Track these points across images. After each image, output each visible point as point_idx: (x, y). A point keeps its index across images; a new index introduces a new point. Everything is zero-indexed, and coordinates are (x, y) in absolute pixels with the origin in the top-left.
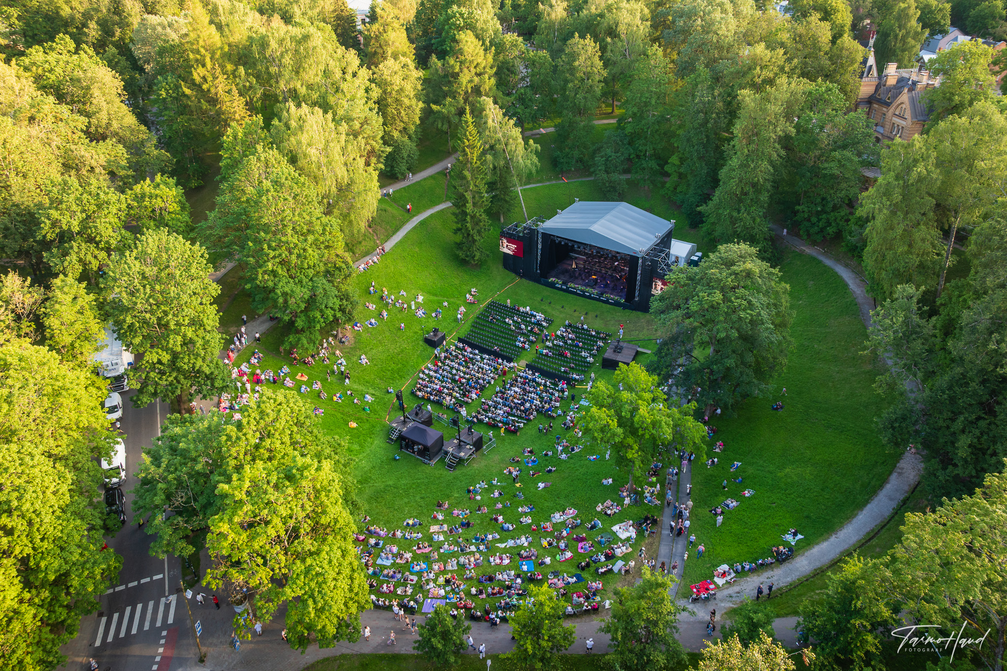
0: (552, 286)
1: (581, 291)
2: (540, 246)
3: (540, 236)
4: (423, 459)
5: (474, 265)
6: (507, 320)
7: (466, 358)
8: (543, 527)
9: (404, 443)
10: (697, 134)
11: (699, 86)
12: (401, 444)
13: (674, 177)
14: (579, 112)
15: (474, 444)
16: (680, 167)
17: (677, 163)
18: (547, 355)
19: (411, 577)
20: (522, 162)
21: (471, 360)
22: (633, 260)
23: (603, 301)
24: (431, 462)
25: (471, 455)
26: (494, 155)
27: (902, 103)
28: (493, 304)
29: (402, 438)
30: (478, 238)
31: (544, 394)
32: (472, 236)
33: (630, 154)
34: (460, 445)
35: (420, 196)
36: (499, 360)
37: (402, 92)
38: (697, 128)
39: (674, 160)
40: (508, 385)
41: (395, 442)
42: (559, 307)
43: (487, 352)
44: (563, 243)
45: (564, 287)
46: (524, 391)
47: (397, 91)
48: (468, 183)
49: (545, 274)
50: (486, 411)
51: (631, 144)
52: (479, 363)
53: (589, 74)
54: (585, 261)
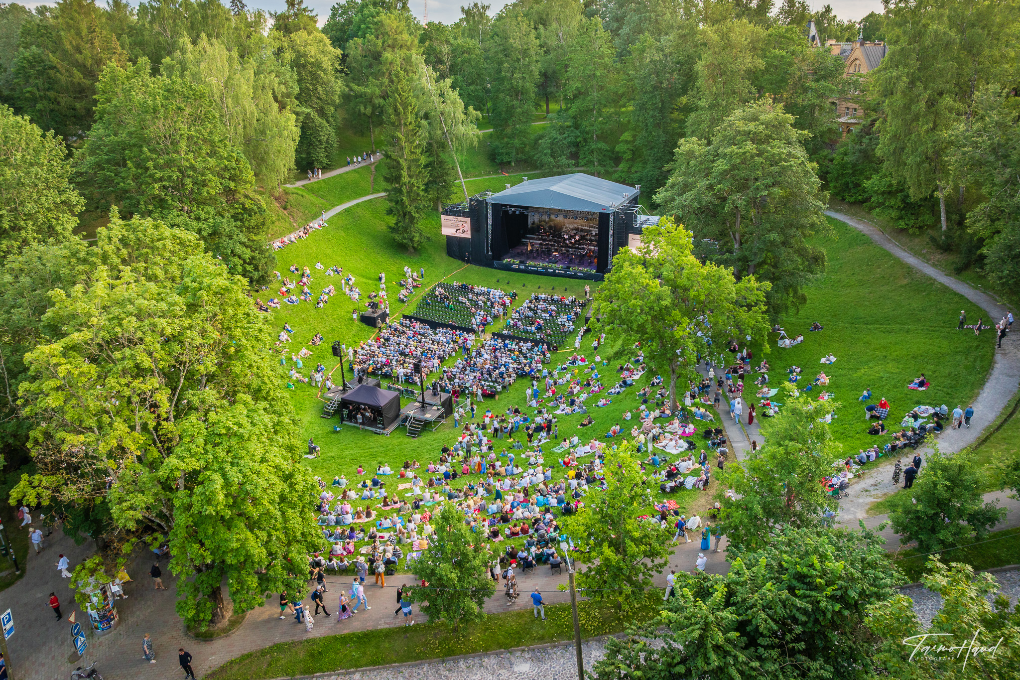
0: (508, 268)
1: (543, 268)
2: (490, 222)
4: (374, 429)
5: (412, 250)
6: (460, 298)
7: (415, 333)
8: (564, 463)
9: (345, 412)
10: (651, 98)
11: (648, 50)
12: (342, 415)
13: (628, 155)
14: (517, 95)
15: (443, 405)
16: (634, 141)
17: (630, 138)
18: (515, 325)
19: (379, 534)
20: (462, 129)
21: (423, 335)
22: (603, 218)
23: (570, 277)
24: (385, 432)
25: (439, 417)
26: (430, 124)
27: (856, 59)
28: (440, 285)
29: (344, 404)
30: (416, 215)
31: (522, 358)
32: (410, 213)
33: (577, 137)
34: (424, 406)
35: (343, 188)
36: (458, 333)
37: (318, 65)
38: (651, 92)
39: (627, 136)
40: (474, 354)
41: (333, 415)
42: (520, 286)
43: (443, 326)
44: (517, 212)
45: (522, 267)
46: (496, 357)
47: (312, 64)
48: (402, 149)
49: (498, 256)
50: (451, 379)
51: (576, 126)
52: (433, 337)
53: (525, 53)
54: (541, 244)
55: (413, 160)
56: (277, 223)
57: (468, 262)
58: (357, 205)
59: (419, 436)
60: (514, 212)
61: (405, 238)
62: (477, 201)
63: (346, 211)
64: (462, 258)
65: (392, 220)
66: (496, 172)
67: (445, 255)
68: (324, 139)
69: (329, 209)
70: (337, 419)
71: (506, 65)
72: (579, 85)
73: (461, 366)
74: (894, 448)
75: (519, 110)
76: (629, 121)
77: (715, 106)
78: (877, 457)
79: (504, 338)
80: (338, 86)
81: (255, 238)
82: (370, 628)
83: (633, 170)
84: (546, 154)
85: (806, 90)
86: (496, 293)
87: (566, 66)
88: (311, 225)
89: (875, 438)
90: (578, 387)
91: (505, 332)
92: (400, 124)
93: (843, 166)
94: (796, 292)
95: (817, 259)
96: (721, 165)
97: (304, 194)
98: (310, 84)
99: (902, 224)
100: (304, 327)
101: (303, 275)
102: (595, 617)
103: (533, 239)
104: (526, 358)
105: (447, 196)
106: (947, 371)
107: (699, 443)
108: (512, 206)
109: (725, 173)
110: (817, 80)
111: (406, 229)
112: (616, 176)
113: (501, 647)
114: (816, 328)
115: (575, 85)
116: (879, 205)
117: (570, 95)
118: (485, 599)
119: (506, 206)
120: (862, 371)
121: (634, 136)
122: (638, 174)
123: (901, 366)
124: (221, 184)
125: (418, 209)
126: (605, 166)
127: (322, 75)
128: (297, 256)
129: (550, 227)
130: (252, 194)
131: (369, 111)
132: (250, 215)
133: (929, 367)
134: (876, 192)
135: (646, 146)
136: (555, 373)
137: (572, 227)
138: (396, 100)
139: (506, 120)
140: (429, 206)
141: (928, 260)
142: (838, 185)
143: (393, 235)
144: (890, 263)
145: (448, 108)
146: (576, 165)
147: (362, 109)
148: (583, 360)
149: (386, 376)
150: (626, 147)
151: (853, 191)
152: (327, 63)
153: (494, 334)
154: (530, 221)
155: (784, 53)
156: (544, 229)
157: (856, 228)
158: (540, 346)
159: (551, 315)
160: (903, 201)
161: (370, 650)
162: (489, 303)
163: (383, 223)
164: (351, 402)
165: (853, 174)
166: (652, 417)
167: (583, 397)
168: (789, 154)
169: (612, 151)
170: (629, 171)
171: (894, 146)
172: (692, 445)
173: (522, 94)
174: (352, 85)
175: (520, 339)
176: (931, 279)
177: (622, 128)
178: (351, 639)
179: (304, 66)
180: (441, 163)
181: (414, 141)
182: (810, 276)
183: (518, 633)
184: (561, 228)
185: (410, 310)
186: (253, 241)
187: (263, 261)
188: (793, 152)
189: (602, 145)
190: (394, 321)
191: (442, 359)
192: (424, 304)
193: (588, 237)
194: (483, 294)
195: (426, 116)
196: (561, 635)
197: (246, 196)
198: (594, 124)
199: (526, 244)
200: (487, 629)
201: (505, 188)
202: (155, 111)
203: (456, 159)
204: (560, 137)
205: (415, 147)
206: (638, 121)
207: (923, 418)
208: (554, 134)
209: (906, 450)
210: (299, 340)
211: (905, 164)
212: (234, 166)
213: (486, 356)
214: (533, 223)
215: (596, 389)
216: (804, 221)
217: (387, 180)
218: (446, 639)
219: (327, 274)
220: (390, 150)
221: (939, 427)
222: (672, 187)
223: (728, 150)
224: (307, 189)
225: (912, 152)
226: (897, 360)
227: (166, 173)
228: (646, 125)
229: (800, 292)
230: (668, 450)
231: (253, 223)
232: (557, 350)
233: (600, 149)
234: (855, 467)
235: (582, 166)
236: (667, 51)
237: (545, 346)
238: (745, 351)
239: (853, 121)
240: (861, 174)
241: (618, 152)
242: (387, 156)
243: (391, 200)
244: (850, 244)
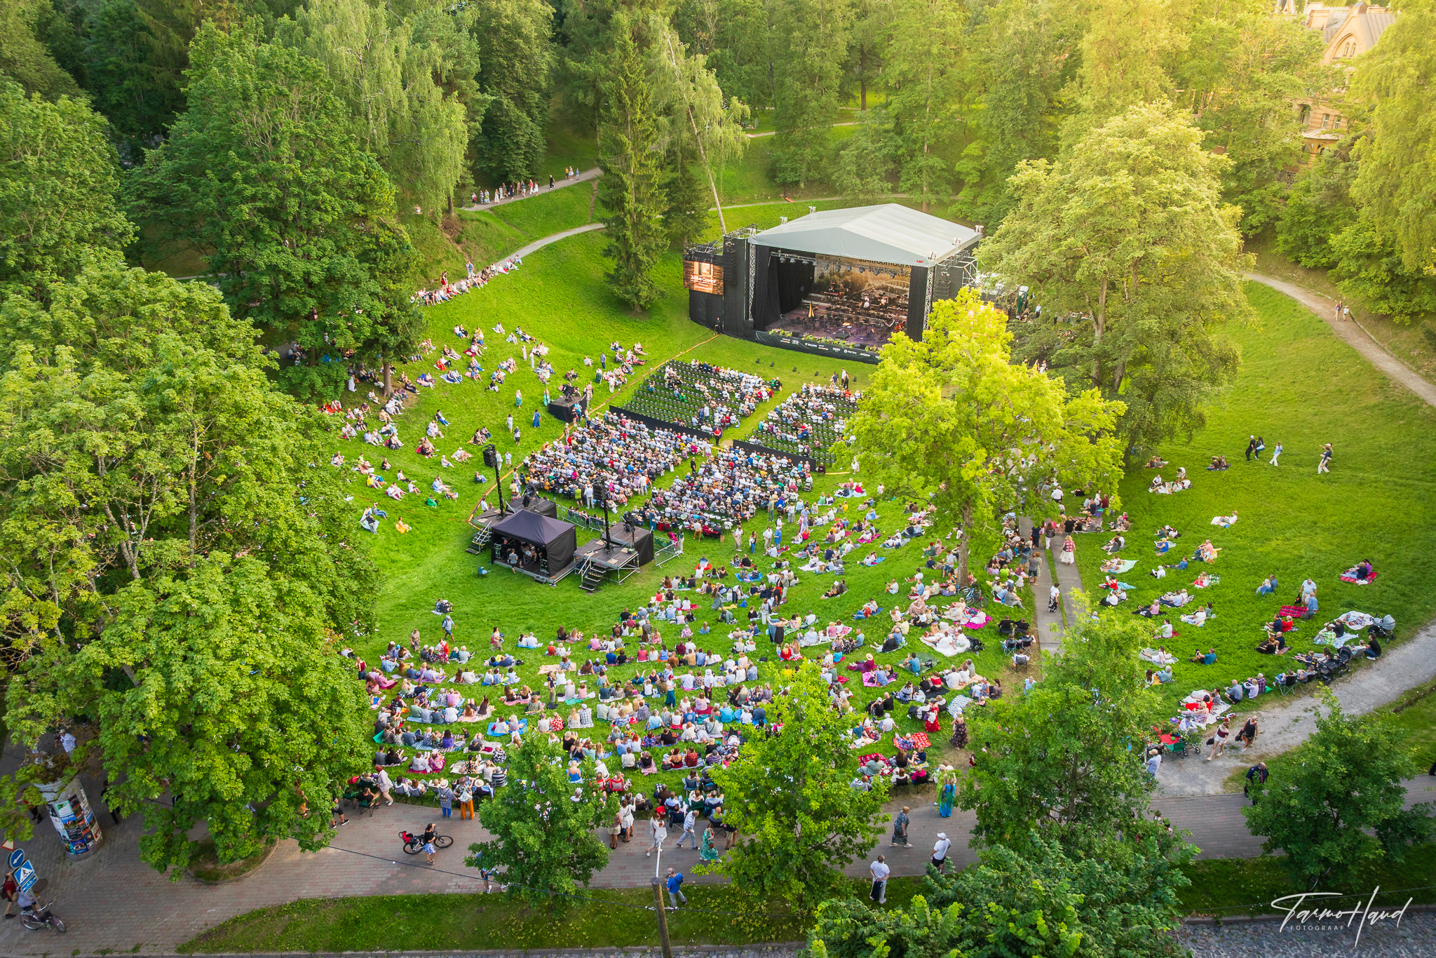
0: (775, 343)
1: (826, 345)
2: (752, 273)
3: (752, 252)
4: (535, 575)
5: (638, 309)
6: (697, 385)
7: (623, 435)
8: (783, 655)
9: (498, 547)
10: (1012, 91)
11: (1012, 15)
12: (494, 551)
13: (973, 178)
14: (813, 82)
15: (637, 546)
16: (982, 157)
17: (977, 152)
18: (770, 431)
19: (486, 744)
20: (719, 131)
21: (633, 437)
22: (918, 275)
23: (865, 360)
24: (551, 580)
25: (631, 562)
26: (673, 122)
27: (1350, 35)
28: (673, 364)
29: (497, 535)
30: (645, 259)
31: (769, 482)
32: (635, 254)
33: (898, 148)
34: (609, 547)
35: (548, 214)
36: (684, 437)
37: (516, 30)
38: (1012, 81)
39: (973, 148)
40: (701, 471)
41: (484, 549)
42: (788, 370)
43: (663, 425)
44: (792, 261)
45: (796, 342)
46: (732, 478)
47: (507, 27)
48: (627, 159)
49: (762, 323)
50: (660, 506)
51: (899, 130)
52: (648, 441)
53: (827, 15)
54: (828, 309)
55: (643, 177)
56: (444, 263)
57: (719, 331)
58: (566, 240)
59: (597, 590)
60: (788, 260)
61: (627, 292)
62: (735, 240)
63: (549, 248)
64: (710, 324)
65: (611, 264)
66: (776, 197)
67: (686, 319)
68: (523, 140)
69: (525, 245)
70: (487, 556)
71: (796, 34)
72: (905, 67)
73: (678, 488)
74: (1290, 681)
75: (814, 103)
76: (978, 125)
77: (1104, 107)
78: (1262, 691)
79: (749, 449)
80: (545, 59)
81: (392, 286)
82: (433, 891)
83: (980, 201)
84: (849, 173)
85: (1256, 85)
86: (751, 381)
87: (890, 37)
88: (494, 267)
89: (1265, 659)
90: (842, 533)
91: (752, 440)
92: (626, 121)
93: (1302, 210)
94: (1188, 410)
95: (1226, 360)
96: (1075, 207)
97: (489, 221)
98: (505, 58)
99: (1383, 308)
100: (466, 417)
101: (473, 341)
102: (760, 912)
103: (818, 300)
104: (775, 481)
105: (697, 230)
106: (1411, 555)
107: (990, 642)
108: (784, 251)
109: (1081, 220)
110: (1275, 70)
111: (629, 279)
112: (953, 209)
113: (612, 943)
114: (1218, 465)
115: (898, 67)
116: (1351, 275)
117: (892, 82)
118: (594, 871)
119: (776, 249)
120: (1273, 544)
121: (983, 150)
122: (985, 208)
123: (1336, 541)
124: (343, 207)
125: (648, 250)
126: (937, 193)
127: (522, 45)
128: (468, 313)
129: (846, 284)
130: (392, 222)
131: (590, 100)
132: (387, 254)
133: (1382, 545)
134: (1347, 253)
135: (1001, 165)
136: (815, 507)
137: (877, 284)
138: (619, 86)
139: (794, 118)
140: (664, 246)
141: (1419, 368)
142: (1291, 239)
143: (610, 287)
144: (1353, 370)
145: (698, 99)
146: (894, 190)
147: (581, 96)
148: (859, 490)
149: (569, 496)
150: (971, 164)
151: (1313, 250)
152: (529, 28)
153: (736, 443)
154: (817, 273)
155: (1224, 24)
156: (835, 286)
157: (1310, 309)
158: (800, 465)
159: (825, 418)
160: (1390, 271)
161: (427, 926)
162: (737, 395)
163: (600, 268)
164: (506, 535)
165: (1317, 223)
166: (927, 594)
167: (848, 547)
168: (1186, 193)
169: (950, 169)
170: (973, 203)
171: (1381, 181)
172: (976, 645)
173: (821, 78)
174: (567, 59)
175: (771, 452)
176: (1417, 399)
177: (969, 135)
178: (404, 905)
179: (495, 31)
180: (690, 182)
181: (645, 148)
182: (1207, 387)
183: (642, 924)
184: (861, 287)
185: (623, 399)
186: (390, 291)
187: (405, 321)
188: (1194, 190)
189: (936, 161)
190: (596, 415)
191: (653, 476)
192: (645, 392)
193: (900, 301)
194: (731, 380)
195: (668, 111)
196: (703, 935)
197: (382, 226)
198: (925, 129)
199: (806, 308)
200: (598, 912)
201: (778, 223)
202: (246, 98)
203: (709, 176)
204: (871, 147)
205: (647, 157)
206: (991, 125)
207: (1353, 632)
208: (863, 142)
209: (1311, 684)
210: (456, 436)
211: (1397, 213)
212: (362, 180)
213: (718, 475)
214: (822, 276)
215: (868, 537)
216: (1207, 300)
217: (605, 204)
218: (537, 920)
219: (508, 340)
220: (608, 160)
221: (1375, 650)
222: (1003, 236)
223: (1088, 184)
224: (496, 213)
225: (1412, 193)
226: (1332, 530)
227: (261, 189)
228: (1003, 133)
229: (1195, 410)
230: (938, 649)
231: (390, 264)
232: (824, 471)
233: (932, 167)
234: (1223, 707)
235: (904, 192)
236: (1042, 17)
237: (807, 465)
238: (1098, 496)
239: (1329, 137)
240: (1330, 223)
241: (959, 173)
242: (607, 170)
243: (609, 235)
244: (1296, 334)
